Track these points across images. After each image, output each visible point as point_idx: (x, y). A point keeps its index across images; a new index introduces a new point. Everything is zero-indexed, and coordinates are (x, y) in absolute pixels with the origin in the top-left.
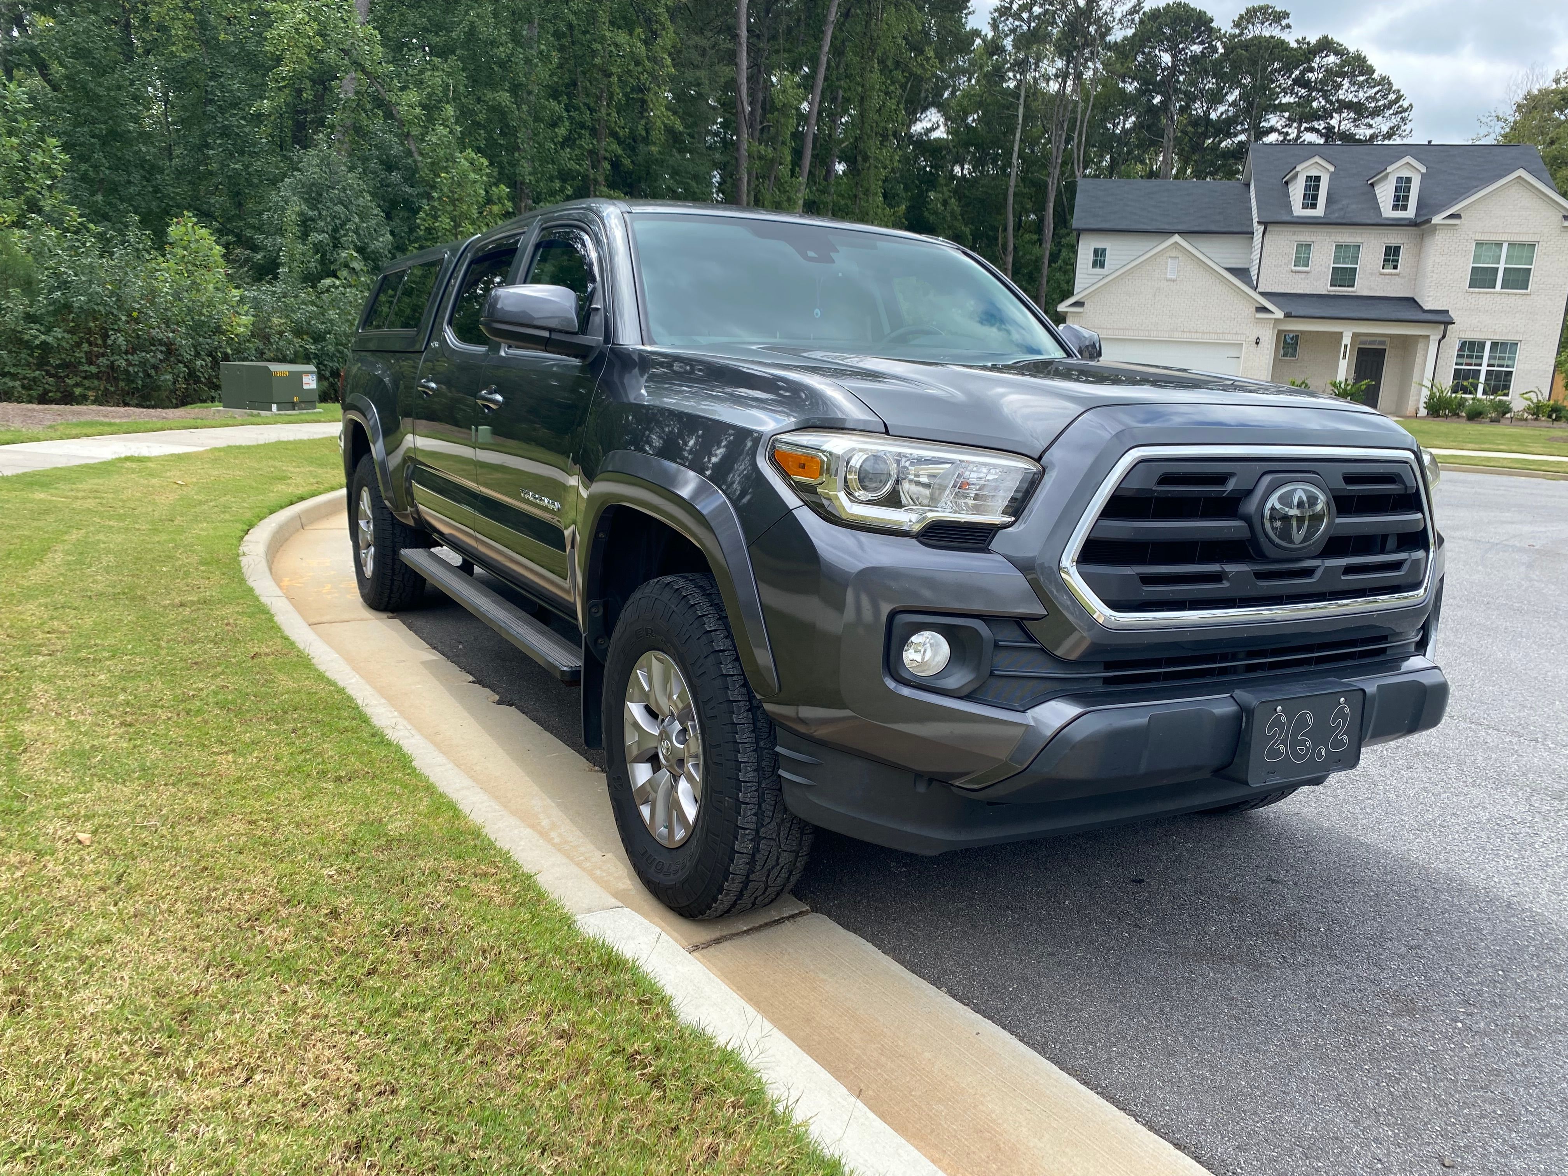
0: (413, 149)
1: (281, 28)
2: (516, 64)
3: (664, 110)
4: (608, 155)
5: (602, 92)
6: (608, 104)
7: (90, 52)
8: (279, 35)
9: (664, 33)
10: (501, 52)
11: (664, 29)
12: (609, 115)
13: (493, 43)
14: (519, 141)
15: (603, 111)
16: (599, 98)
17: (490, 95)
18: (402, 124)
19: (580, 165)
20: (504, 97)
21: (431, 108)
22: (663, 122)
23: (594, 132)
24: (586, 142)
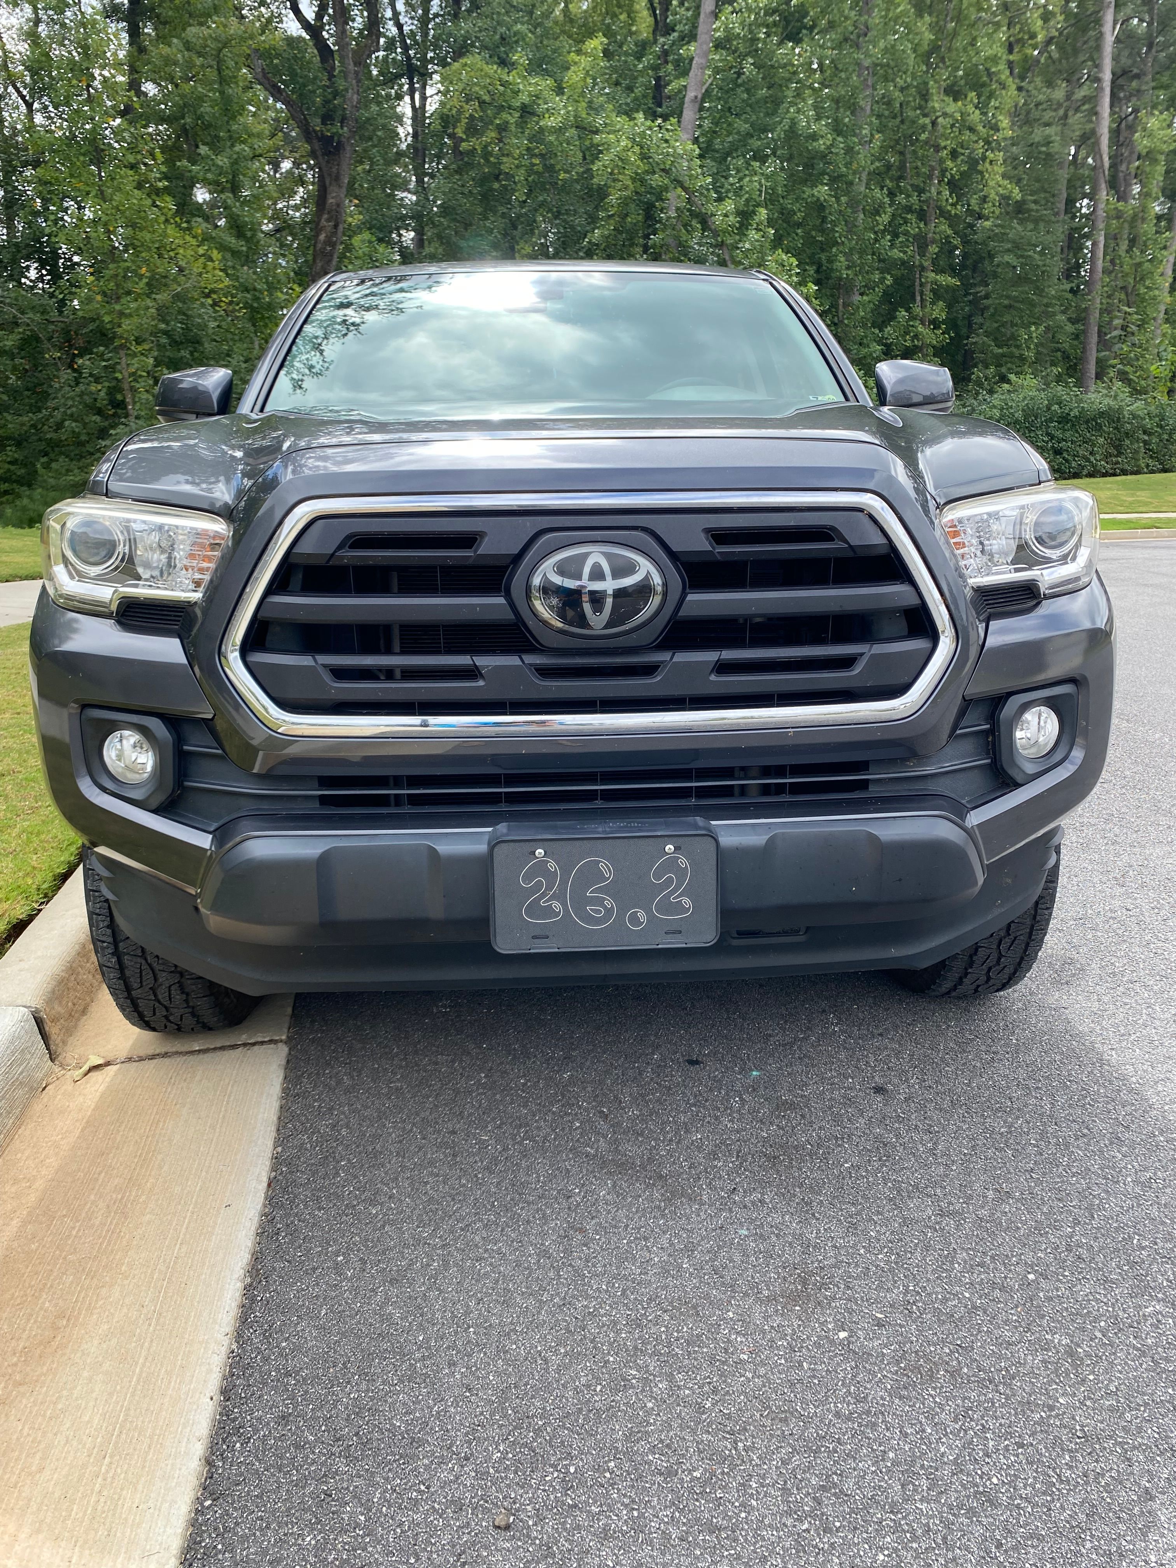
0: (727, 258)
1: (606, 158)
2: (837, 154)
3: (1000, 179)
4: (937, 237)
5: (932, 169)
6: (939, 182)
7: (454, 209)
8: (603, 166)
9: (1004, 92)
10: (821, 145)
11: (1004, 88)
12: (939, 193)
13: (814, 137)
14: (837, 235)
15: (933, 190)
16: (930, 177)
17: (808, 191)
18: (716, 234)
19: (905, 253)
20: (823, 191)
21: (745, 216)
22: (997, 194)
23: (922, 216)
24: (913, 227)
